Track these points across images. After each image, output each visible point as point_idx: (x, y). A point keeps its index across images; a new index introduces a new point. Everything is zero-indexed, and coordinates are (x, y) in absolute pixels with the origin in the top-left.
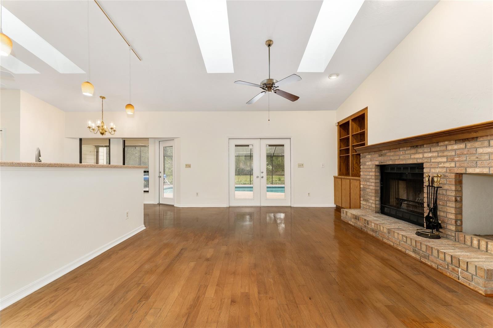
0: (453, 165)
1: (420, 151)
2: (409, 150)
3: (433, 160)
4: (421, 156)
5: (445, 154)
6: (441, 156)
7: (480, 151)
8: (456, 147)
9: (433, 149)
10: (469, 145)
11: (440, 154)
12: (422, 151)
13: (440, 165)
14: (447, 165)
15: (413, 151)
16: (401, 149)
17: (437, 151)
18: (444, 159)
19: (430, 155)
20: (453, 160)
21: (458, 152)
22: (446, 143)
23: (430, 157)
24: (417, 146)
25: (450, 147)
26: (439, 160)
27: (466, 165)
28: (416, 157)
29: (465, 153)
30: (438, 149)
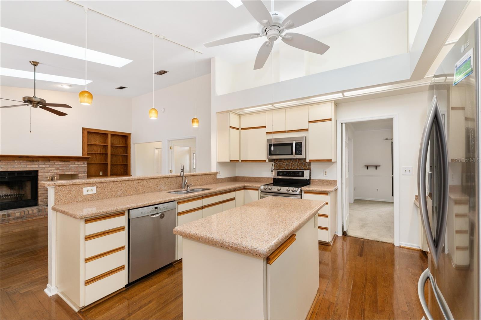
0: (58, 171)
1: (36, 164)
2: (26, 162)
3: (46, 169)
4: (37, 166)
5: (54, 166)
6: (51, 167)
7: (71, 166)
8: (60, 163)
9: (46, 163)
10: (66, 163)
11: (51, 166)
12: (38, 164)
13: (51, 171)
14: (55, 171)
15: (29, 163)
16: (15, 161)
17: (49, 165)
18: (54, 169)
19: (44, 166)
20: (58, 169)
21: (61, 166)
22: (55, 161)
23: (44, 167)
24: (33, 161)
25: (57, 163)
26: (51, 169)
27: (65, 171)
28: (32, 167)
29: (65, 166)
30: (50, 163)
